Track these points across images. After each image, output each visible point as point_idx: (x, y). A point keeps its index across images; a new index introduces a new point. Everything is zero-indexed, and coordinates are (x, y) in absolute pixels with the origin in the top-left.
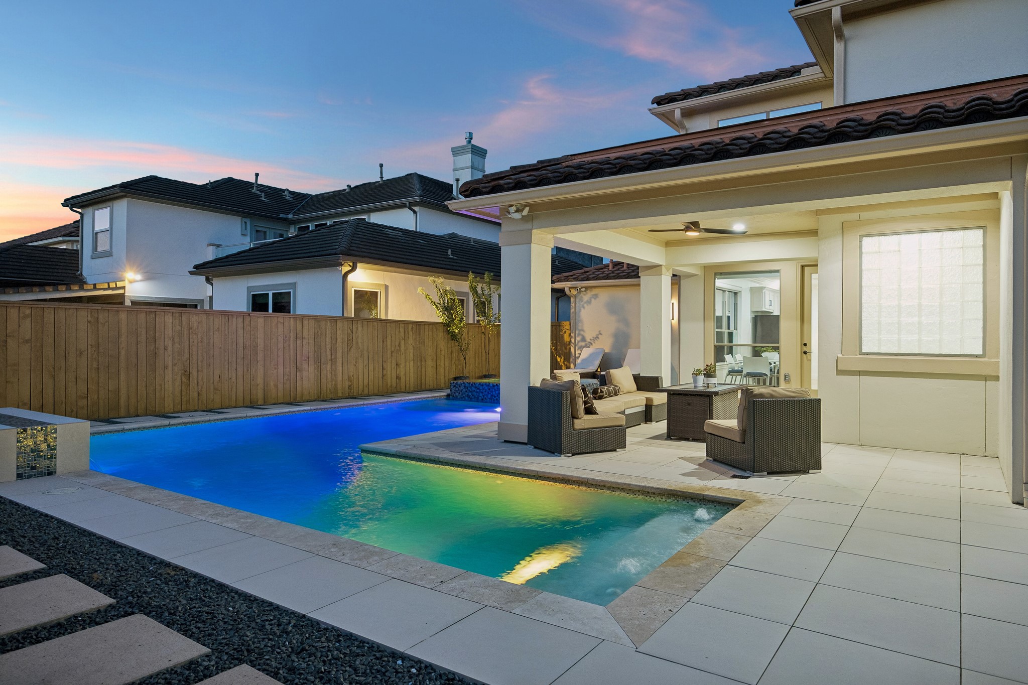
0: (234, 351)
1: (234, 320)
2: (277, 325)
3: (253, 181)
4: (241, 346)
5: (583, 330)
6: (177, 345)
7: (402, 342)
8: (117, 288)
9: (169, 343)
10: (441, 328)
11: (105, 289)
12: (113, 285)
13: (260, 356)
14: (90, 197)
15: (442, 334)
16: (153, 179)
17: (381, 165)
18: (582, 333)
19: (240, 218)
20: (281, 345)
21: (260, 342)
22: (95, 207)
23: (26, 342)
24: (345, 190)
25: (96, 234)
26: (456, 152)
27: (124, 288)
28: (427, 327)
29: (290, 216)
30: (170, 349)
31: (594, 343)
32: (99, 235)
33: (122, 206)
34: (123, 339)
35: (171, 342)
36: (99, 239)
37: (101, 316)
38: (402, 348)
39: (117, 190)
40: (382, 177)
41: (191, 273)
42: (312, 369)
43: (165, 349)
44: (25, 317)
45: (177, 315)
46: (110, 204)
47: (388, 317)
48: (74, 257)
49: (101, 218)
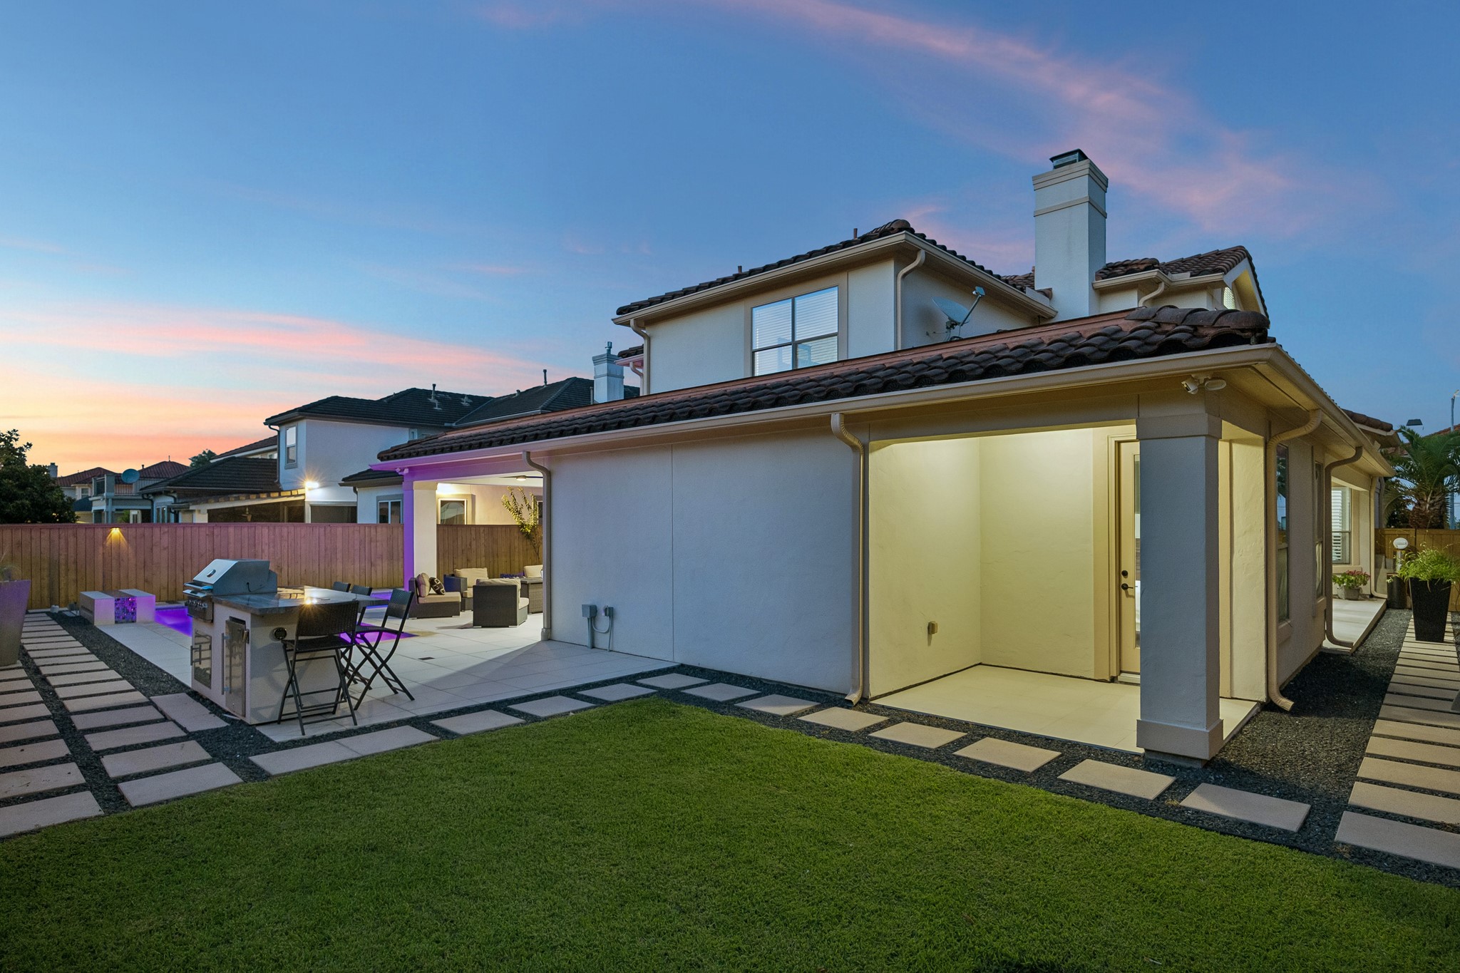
0: (317, 552)
1: (317, 529)
2: (353, 532)
3: (432, 389)
4: (323, 549)
6: (272, 549)
7: (474, 543)
8: (298, 495)
9: (266, 548)
10: (516, 529)
11: (288, 496)
12: (294, 493)
13: (339, 555)
14: (285, 417)
15: (516, 534)
16: (335, 400)
17: (545, 371)
19: (408, 429)
20: (357, 547)
21: (339, 545)
22: (287, 426)
23: (165, 549)
24: (515, 394)
25: (288, 448)
26: (597, 360)
27: (304, 495)
28: (499, 529)
29: (454, 425)
30: (266, 551)
32: (291, 449)
33: (303, 424)
34: (232, 546)
35: (267, 547)
36: (290, 452)
37: (215, 530)
38: (474, 546)
39: (296, 414)
40: (546, 382)
41: (341, 485)
42: (385, 564)
43: (262, 551)
44: (164, 533)
45: (271, 528)
46: (295, 423)
47: (474, 522)
48: (272, 466)
49: (291, 436)
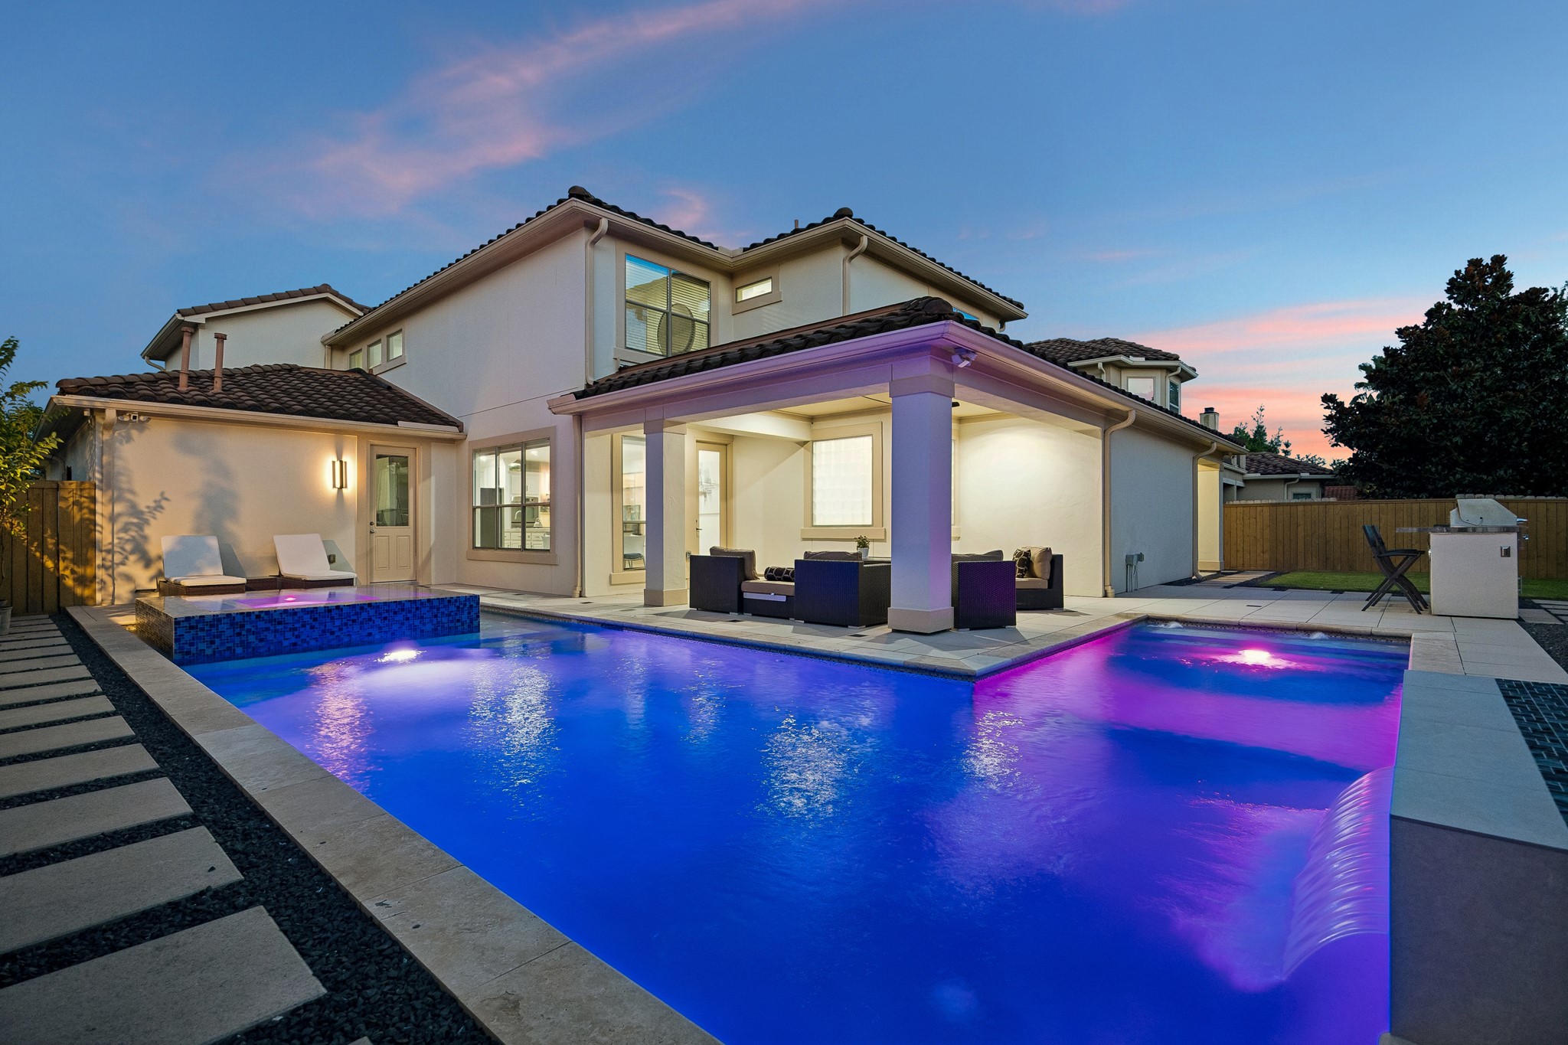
5: (132, 492)
18: (129, 496)
31: (155, 518)
